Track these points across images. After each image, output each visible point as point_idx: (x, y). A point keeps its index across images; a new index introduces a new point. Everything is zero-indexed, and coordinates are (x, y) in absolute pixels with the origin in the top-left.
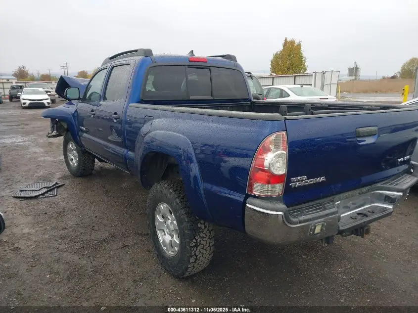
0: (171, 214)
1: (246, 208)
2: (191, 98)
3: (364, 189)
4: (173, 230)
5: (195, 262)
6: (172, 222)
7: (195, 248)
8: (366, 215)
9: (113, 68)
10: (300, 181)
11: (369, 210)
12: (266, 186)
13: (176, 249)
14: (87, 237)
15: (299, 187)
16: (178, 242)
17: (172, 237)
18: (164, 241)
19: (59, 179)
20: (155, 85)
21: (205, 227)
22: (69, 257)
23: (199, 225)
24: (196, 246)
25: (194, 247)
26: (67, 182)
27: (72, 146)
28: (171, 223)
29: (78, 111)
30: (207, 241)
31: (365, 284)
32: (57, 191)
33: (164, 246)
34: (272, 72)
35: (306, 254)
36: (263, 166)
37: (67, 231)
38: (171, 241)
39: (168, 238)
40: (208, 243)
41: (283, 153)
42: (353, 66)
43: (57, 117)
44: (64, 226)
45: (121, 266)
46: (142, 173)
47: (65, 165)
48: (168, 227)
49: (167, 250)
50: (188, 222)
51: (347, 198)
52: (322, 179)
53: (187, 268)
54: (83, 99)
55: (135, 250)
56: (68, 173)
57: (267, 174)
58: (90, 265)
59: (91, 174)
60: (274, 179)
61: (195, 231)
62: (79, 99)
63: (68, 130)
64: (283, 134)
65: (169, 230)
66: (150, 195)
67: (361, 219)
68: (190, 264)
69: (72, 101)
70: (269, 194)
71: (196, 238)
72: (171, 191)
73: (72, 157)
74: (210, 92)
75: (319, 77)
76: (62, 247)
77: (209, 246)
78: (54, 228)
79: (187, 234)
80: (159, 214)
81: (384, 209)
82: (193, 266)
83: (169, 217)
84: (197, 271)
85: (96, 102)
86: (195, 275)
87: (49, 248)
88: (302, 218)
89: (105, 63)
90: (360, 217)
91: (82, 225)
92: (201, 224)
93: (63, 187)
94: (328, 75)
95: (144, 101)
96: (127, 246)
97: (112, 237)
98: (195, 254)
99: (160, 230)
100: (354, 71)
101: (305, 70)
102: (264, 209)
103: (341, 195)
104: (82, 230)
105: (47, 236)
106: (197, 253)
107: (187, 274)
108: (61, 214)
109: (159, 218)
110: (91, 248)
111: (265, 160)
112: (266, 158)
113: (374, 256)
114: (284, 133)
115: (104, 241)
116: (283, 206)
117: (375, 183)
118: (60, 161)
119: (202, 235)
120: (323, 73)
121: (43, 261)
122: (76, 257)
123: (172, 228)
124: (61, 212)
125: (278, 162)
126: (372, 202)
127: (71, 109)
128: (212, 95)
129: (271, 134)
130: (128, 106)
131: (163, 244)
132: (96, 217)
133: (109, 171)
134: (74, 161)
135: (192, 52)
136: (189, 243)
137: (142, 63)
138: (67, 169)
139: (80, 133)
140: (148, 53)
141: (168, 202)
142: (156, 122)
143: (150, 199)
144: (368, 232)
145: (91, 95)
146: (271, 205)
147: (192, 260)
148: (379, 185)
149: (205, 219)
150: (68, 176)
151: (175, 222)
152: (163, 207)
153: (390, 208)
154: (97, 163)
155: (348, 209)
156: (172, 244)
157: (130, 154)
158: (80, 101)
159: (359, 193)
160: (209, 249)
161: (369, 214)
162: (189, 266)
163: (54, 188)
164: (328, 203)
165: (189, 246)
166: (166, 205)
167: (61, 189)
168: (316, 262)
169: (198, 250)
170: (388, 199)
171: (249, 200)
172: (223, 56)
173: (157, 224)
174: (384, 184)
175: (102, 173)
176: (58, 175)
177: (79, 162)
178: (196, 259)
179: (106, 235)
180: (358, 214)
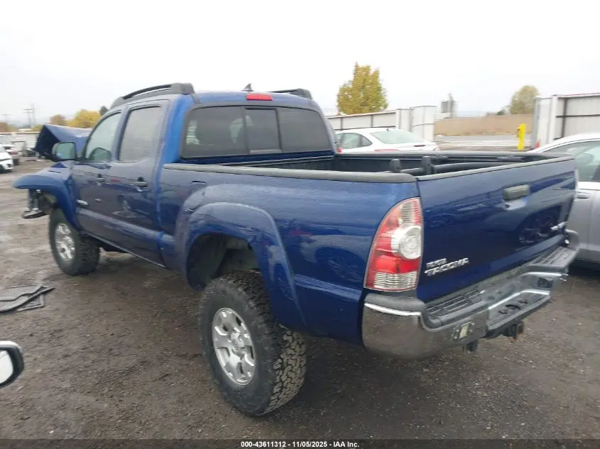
0: (240, 325)
1: (365, 309)
2: (253, 152)
3: (513, 272)
4: (243, 348)
5: (281, 391)
6: (241, 335)
7: (281, 372)
8: (516, 307)
9: (130, 112)
10: (439, 266)
11: (520, 299)
12: (390, 276)
13: (250, 375)
14: (104, 366)
15: (437, 274)
16: (252, 365)
17: (242, 356)
18: (228, 364)
19: (45, 280)
20: (198, 135)
21: (293, 340)
22: (79, 399)
23: (285, 338)
24: (282, 368)
25: (279, 369)
26: (57, 284)
27: (62, 229)
28: (239, 337)
29: (73, 177)
30: (296, 360)
31: (514, 402)
32: (44, 300)
33: (229, 372)
34: (340, 111)
35: (427, 367)
36: (389, 247)
37: (69, 359)
38: (240, 364)
39: (234, 360)
40: (298, 361)
41: (417, 229)
42: (447, 99)
43: (39, 187)
44: (65, 353)
45: (163, 407)
46: (190, 266)
47: (51, 259)
48: (234, 342)
49: (234, 377)
50: (270, 334)
51: (493, 284)
52: (464, 261)
53: (269, 401)
54: (81, 159)
55: (182, 381)
56: (58, 271)
57: (395, 259)
58: (115, 410)
59: (94, 271)
60: (404, 265)
61: (279, 346)
62: (76, 159)
63: (56, 206)
64: (415, 202)
65: (237, 347)
66: (204, 297)
67: (513, 313)
68: (273, 395)
69: (63, 163)
70: (396, 287)
71: (282, 356)
72: (240, 289)
73: (64, 246)
74: (277, 144)
75: (405, 115)
76: (66, 385)
77: (300, 367)
78: (49, 356)
79: (266, 352)
80: (218, 325)
81: (539, 297)
82: (278, 398)
83: (235, 329)
84: (282, 404)
85: (104, 162)
86: (277, 411)
87: (46, 388)
88: (444, 318)
89: (116, 104)
90: (511, 310)
91: (92, 349)
92: (288, 336)
93: (53, 292)
94: (417, 113)
95: (185, 159)
96: (167, 375)
97: (143, 363)
98: (281, 381)
99: (222, 348)
100: (448, 106)
101: (386, 107)
102: (393, 309)
103: (486, 282)
104: (93, 356)
105: (39, 370)
106: (284, 378)
107: (268, 410)
108: (56, 334)
109: (218, 330)
110: (112, 382)
111: (393, 240)
112: (393, 236)
113: (519, 361)
114: (417, 200)
115: (131, 371)
116: (420, 303)
117: (526, 262)
118: (42, 253)
119: (290, 351)
120: (411, 110)
121: (39, 408)
122: (91, 399)
123: (242, 344)
124: (55, 331)
125: (410, 241)
126: (522, 288)
127: (62, 174)
128: (281, 147)
129: (398, 202)
130: (161, 167)
131: (227, 369)
132: (113, 334)
133: (121, 264)
134: (68, 252)
135: (249, 86)
136: (272, 364)
137: (180, 105)
138: (55, 265)
139: (78, 209)
140: (187, 90)
141: (236, 307)
142: (210, 191)
143: (204, 305)
144: (521, 331)
145: (94, 152)
146: (403, 303)
147: (276, 390)
148: (531, 264)
149: (293, 329)
150: (57, 275)
151: (247, 336)
152: (226, 314)
153: (546, 296)
154: (104, 254)
155: (493, 301)
156: (241, 369)
157: (167, 238)
158: (77, 162)
159: (508, 278)
160: (299, 372)
161: (521, 304)
162: (272, 398)
163: (39, 295)
164: (472, 294)
165: (273, 369)
166: (230, 311)
167: (50, 296)
168: (444, 376)
169: (285, 374)
170: (543, 283)
171: (369, 297)
172: (292, 92)
173: (216, 340)
174: (537, 262)
175: (111, 267)
176: (42, 274)
177: (75, 254)
178: (282, 387)
179: (132, 362)
180: (507, 306)
